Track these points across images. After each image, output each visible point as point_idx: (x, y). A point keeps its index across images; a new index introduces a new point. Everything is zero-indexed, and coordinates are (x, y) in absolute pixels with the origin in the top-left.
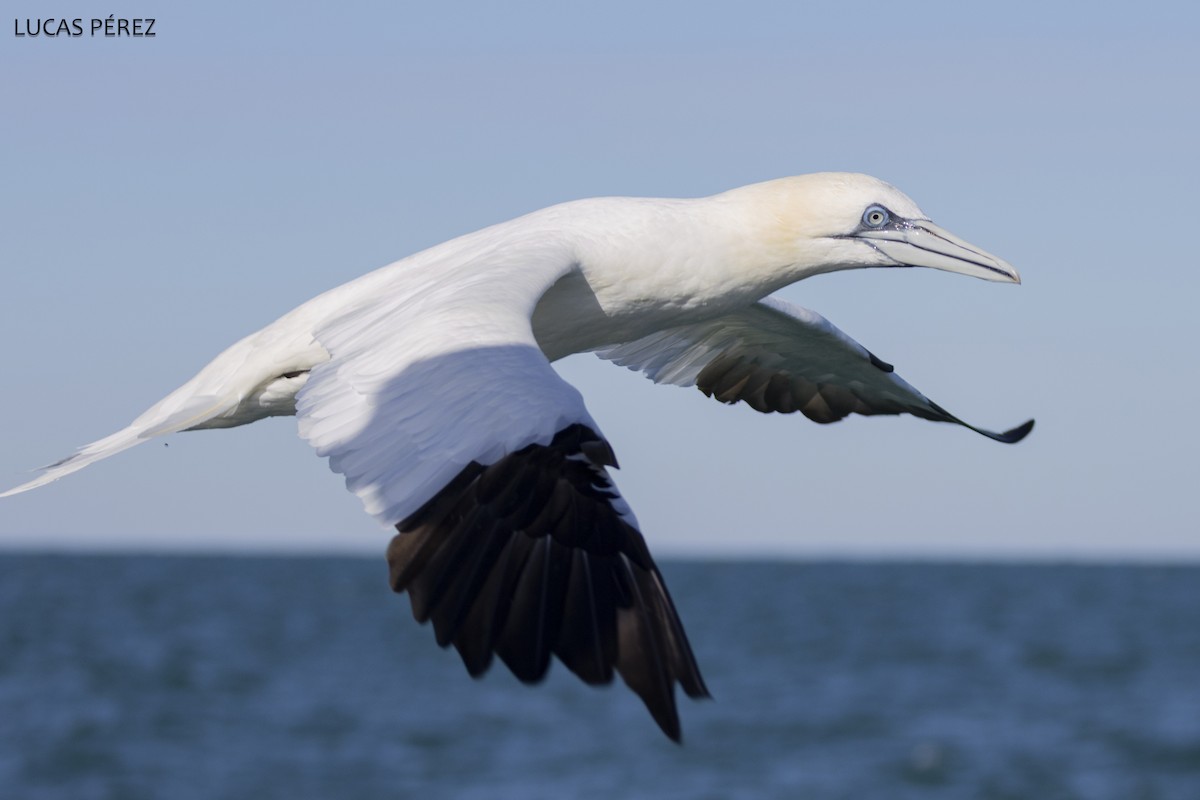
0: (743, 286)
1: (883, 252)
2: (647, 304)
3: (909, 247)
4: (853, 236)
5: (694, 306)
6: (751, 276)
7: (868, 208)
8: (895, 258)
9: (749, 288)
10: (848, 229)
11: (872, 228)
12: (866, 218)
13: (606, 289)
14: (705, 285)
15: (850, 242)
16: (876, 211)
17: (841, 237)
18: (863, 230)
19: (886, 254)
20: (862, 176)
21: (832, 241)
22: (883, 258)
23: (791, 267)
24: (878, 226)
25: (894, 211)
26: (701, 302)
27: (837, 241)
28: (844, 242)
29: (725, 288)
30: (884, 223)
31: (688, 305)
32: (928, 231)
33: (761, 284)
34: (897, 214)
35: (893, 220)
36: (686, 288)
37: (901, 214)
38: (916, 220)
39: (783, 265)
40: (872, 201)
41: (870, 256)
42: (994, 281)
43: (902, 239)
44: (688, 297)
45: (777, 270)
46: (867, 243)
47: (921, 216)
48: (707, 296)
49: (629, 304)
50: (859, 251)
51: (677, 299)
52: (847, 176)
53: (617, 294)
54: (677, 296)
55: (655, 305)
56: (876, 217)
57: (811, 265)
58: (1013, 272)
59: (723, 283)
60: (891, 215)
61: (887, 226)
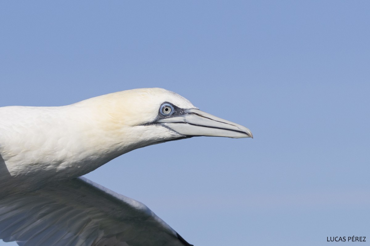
0: (93, 155)
1: (173, 130)
2: (37, 167)
3: (187, 125)
4: (155, 122)
5: (64, 167)
6: (97, 149)
7: (162, 105)
8: (180, 132)
9: (96, 157)
10: (152, 118)
11: (165, 116)
12: (161, 110)
13: (13, 158)
14: (70, 154)
15: (154, 126)
16: (166, 106)
17: (148, 124)
18: (160, 119)
19: (175, 131)
20: (157, 89)
21: (143, 127)
22: (174, 133)
23: (121, 144)
24: (168, 115)
25: (177, 106)
26: (68, 165)
27: (146, 127)
28: (150, 127)
29: (82, 156)
30: (172, 113)
31: (61, 167)
32: (197, 114)
33: (103, 154)
34: (179, 107)
35: (177, 111)
36: (59, 156)
37: (181, 106)
38: (190, 109)
39: (115, 143)
40: (164, 101)
41: (167, 134)
42: (237, 138)
43: (184, 121)
44: (60, 162)
45: (112, 146)
46: (164, 126)
47: (193, 107)
48: (72, 161)
49: (27, 167)
50: (160, 132)
51: (55, 163)
52: (149, 90)
53: (20, 160)
54: (54, 161)
55: (42, 167)
56: (167, 110)
57: (132, 143)
58: (248, 131)
59: (80, 153)
60: (176, 108)
61: (174, 115)
